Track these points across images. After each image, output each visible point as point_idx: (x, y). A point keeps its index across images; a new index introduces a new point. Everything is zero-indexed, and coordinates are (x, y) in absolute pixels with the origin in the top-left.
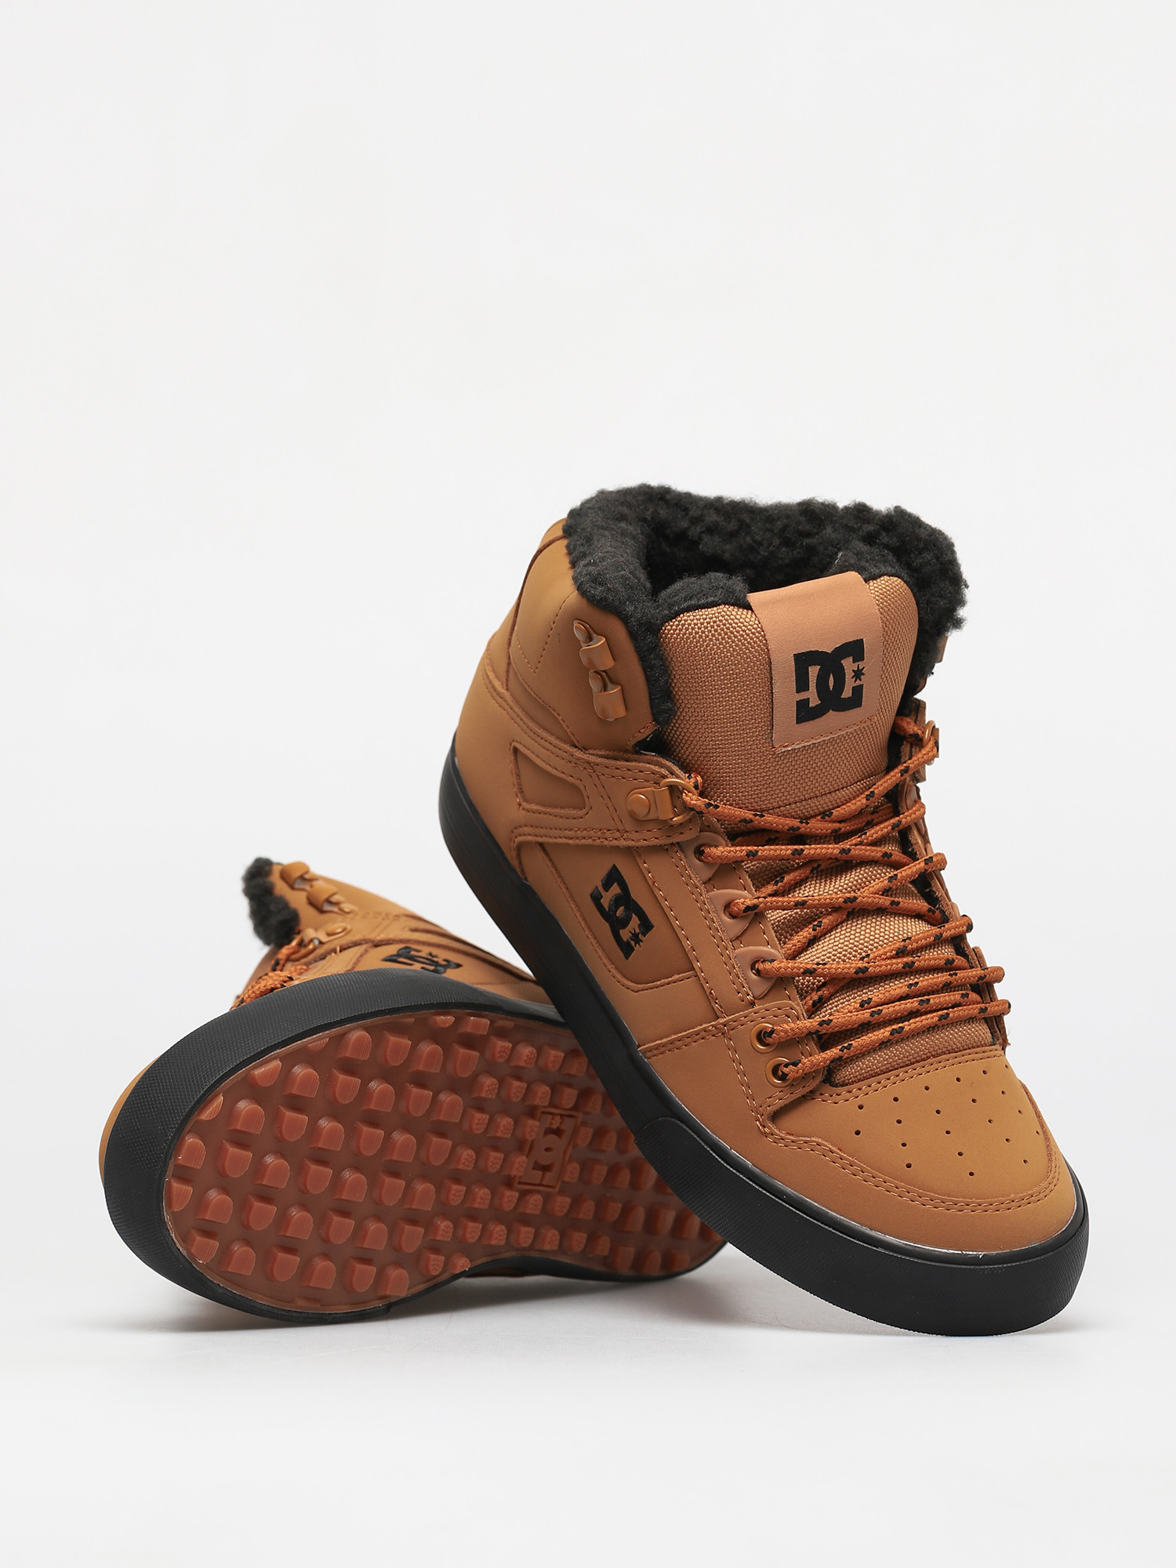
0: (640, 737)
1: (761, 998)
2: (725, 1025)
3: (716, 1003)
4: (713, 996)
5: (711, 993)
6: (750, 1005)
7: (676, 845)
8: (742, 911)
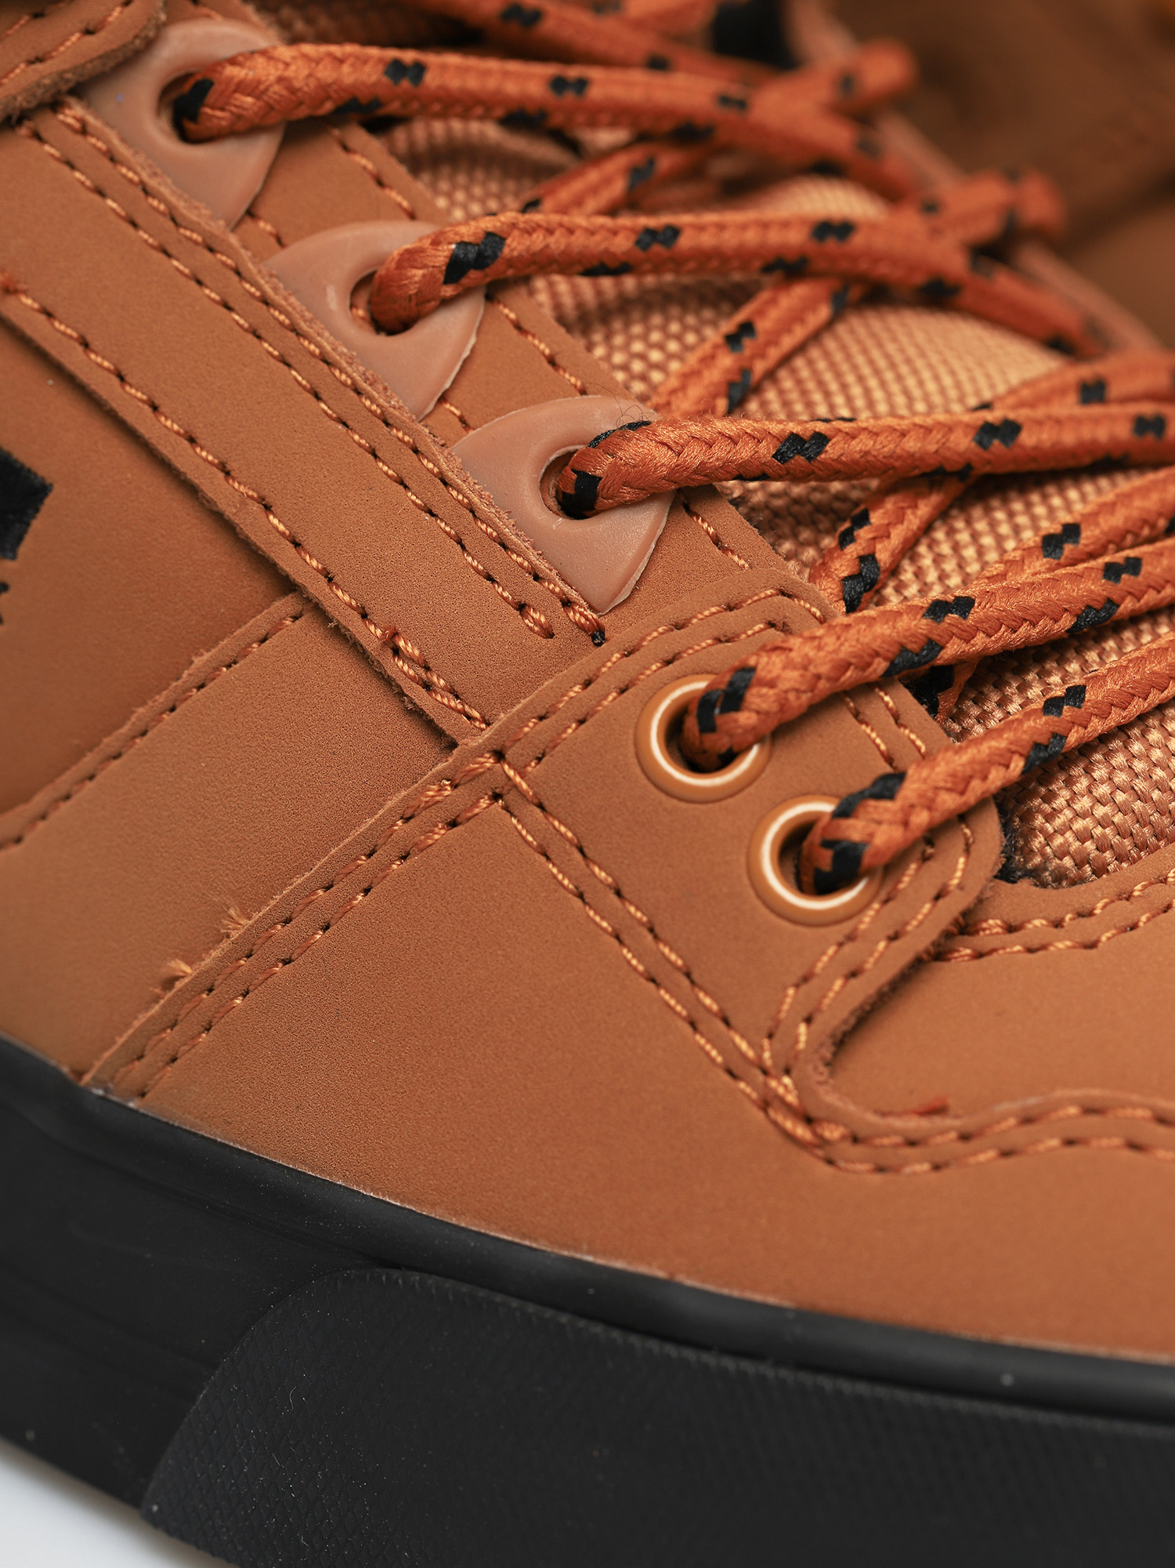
1: (627, 602)
2: (499, 755)
3: (428, 686)
4: (409, 659)
5: (397, 651)
6: (585, 638)
7: (72, 101)
8: (441, 277)
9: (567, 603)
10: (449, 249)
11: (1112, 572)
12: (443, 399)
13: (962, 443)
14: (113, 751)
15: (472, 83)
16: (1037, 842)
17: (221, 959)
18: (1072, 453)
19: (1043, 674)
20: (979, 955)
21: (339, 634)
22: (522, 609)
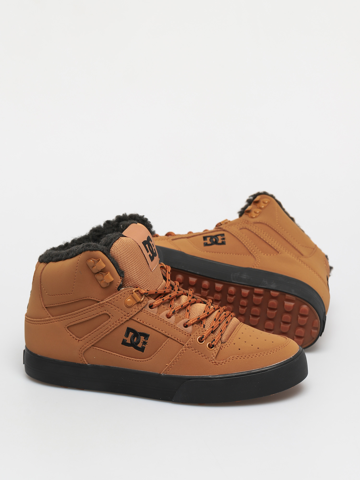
0: (119, 284)
1: (192, 332)
2: (188, 345)
3: (181, 341)
4: (179, 340)
5: (178, 340)
6: (190, 336)
7: (144, 308)
8: (172, 314)
9: (188, 334)
12: (175, 322)
13: (207, 315)
17: (171, 363)
20: (222, 349)
21: (173, 340)
22: (185, 335)
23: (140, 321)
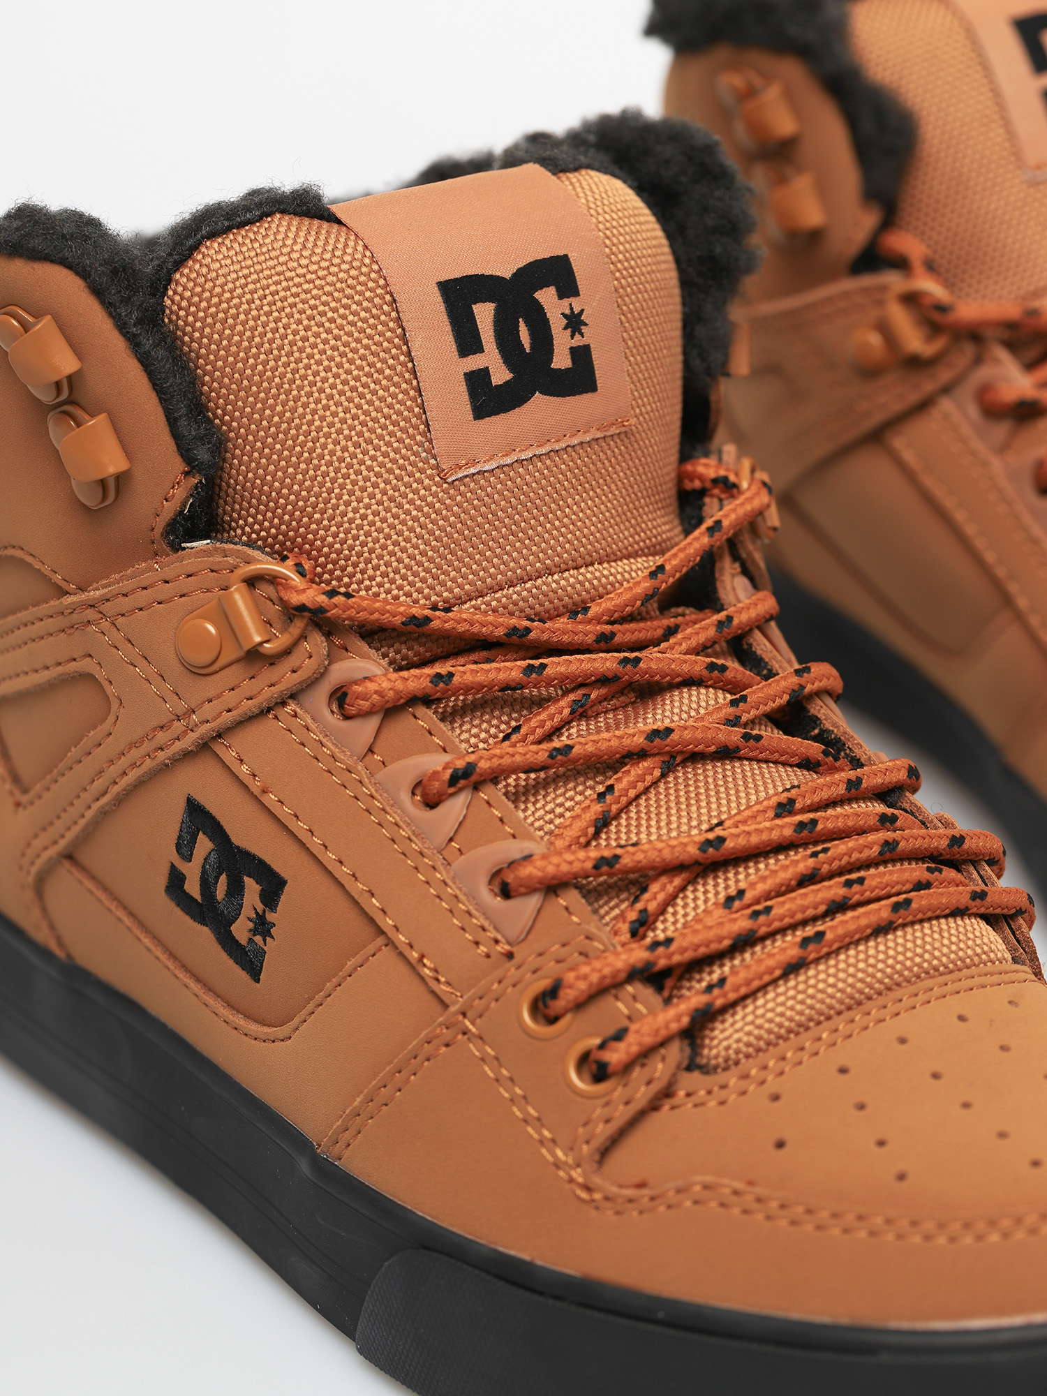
0: (170, 509)
1: (524, 940)
2: (464, 1015)
3: (438, 980)
4: (429, 968)
5: (424, 964)
6: (504, 959)
7: (290, 701)
8: (446, 785)
9: (497, 942)
10: (449, 772)
11: (756, 914)
12: (451, 840)
13: (693, 850)
14: (319, 1002)
15: (480, 678)
16: (706, 1052)
17: (360, 1102)
18: (757, 847)
19: (722, 966)
20: (673, 1108)
21: (401, 954)
22: (477, 943)
23: (248, 781)
